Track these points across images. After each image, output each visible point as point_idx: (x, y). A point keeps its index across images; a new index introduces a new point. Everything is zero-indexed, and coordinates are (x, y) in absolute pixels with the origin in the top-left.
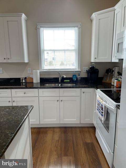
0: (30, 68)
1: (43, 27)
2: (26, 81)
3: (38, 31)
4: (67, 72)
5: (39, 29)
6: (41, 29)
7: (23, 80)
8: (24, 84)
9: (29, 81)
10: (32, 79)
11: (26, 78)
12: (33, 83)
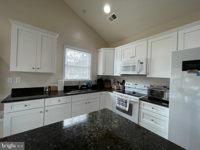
0: (54, 78)
1: (68, 48)
2: (50, 90)
3: (64, 50)
4: (84, 82)
5: (65, 48)
6: (67, 49)
7: (46, 89)
8: (47, 93)
9: (53, 90)
10: (57, 87)
11: (50, 87)
12: (57, 91)
